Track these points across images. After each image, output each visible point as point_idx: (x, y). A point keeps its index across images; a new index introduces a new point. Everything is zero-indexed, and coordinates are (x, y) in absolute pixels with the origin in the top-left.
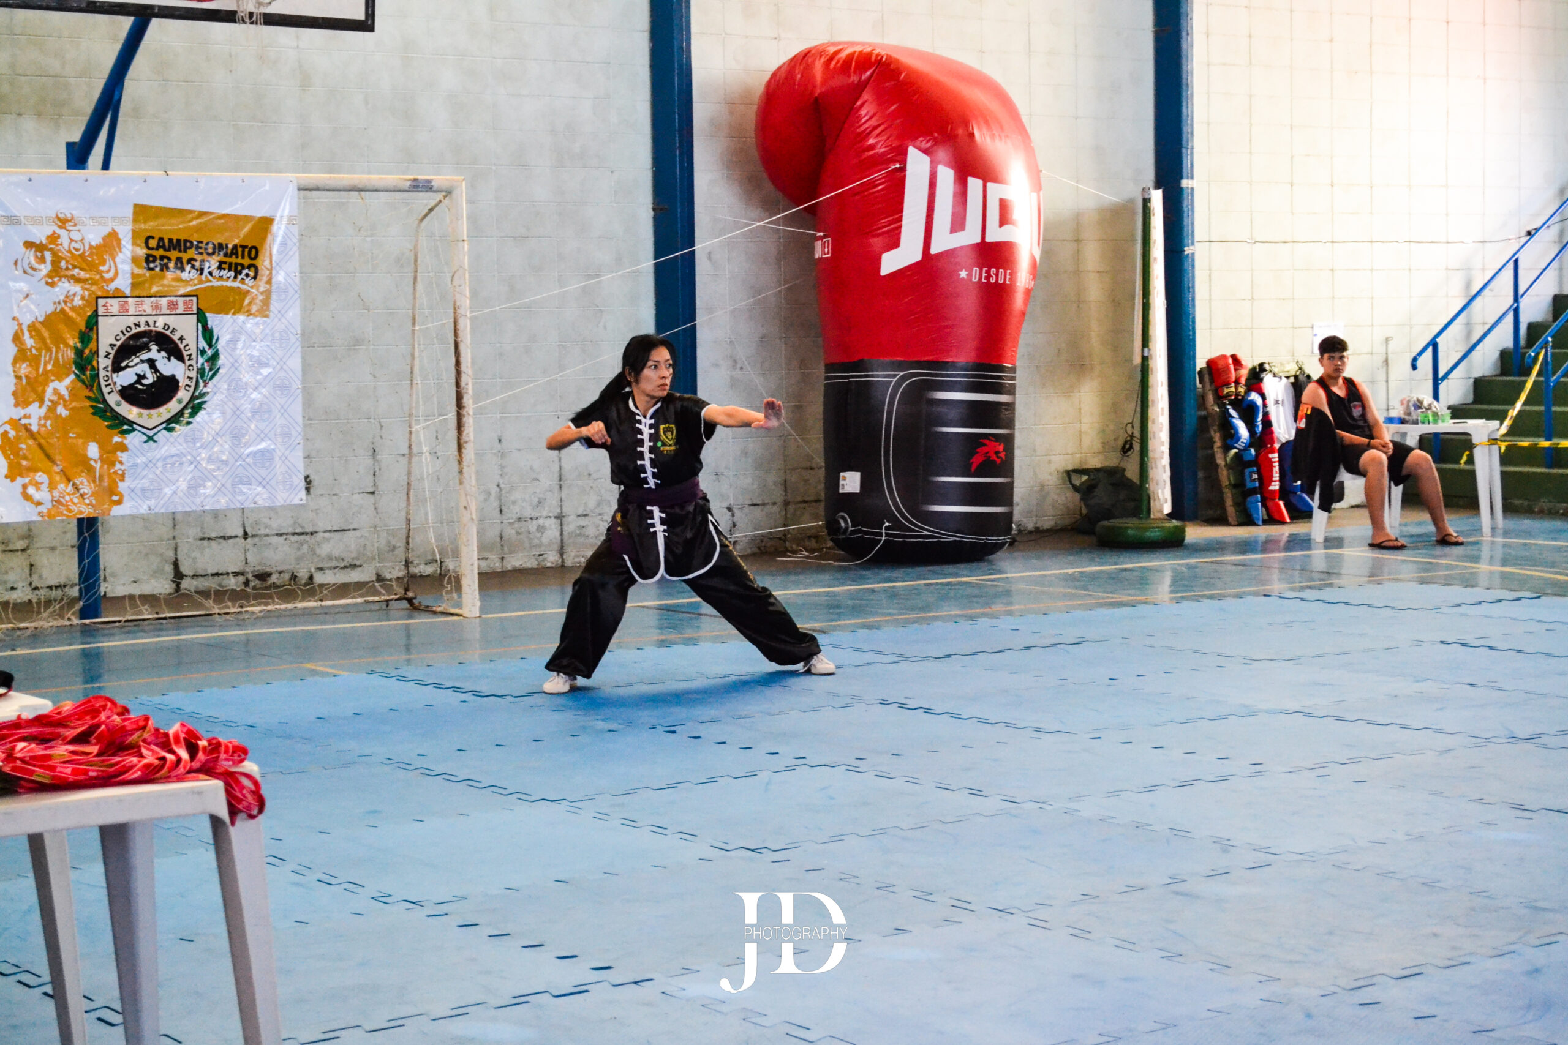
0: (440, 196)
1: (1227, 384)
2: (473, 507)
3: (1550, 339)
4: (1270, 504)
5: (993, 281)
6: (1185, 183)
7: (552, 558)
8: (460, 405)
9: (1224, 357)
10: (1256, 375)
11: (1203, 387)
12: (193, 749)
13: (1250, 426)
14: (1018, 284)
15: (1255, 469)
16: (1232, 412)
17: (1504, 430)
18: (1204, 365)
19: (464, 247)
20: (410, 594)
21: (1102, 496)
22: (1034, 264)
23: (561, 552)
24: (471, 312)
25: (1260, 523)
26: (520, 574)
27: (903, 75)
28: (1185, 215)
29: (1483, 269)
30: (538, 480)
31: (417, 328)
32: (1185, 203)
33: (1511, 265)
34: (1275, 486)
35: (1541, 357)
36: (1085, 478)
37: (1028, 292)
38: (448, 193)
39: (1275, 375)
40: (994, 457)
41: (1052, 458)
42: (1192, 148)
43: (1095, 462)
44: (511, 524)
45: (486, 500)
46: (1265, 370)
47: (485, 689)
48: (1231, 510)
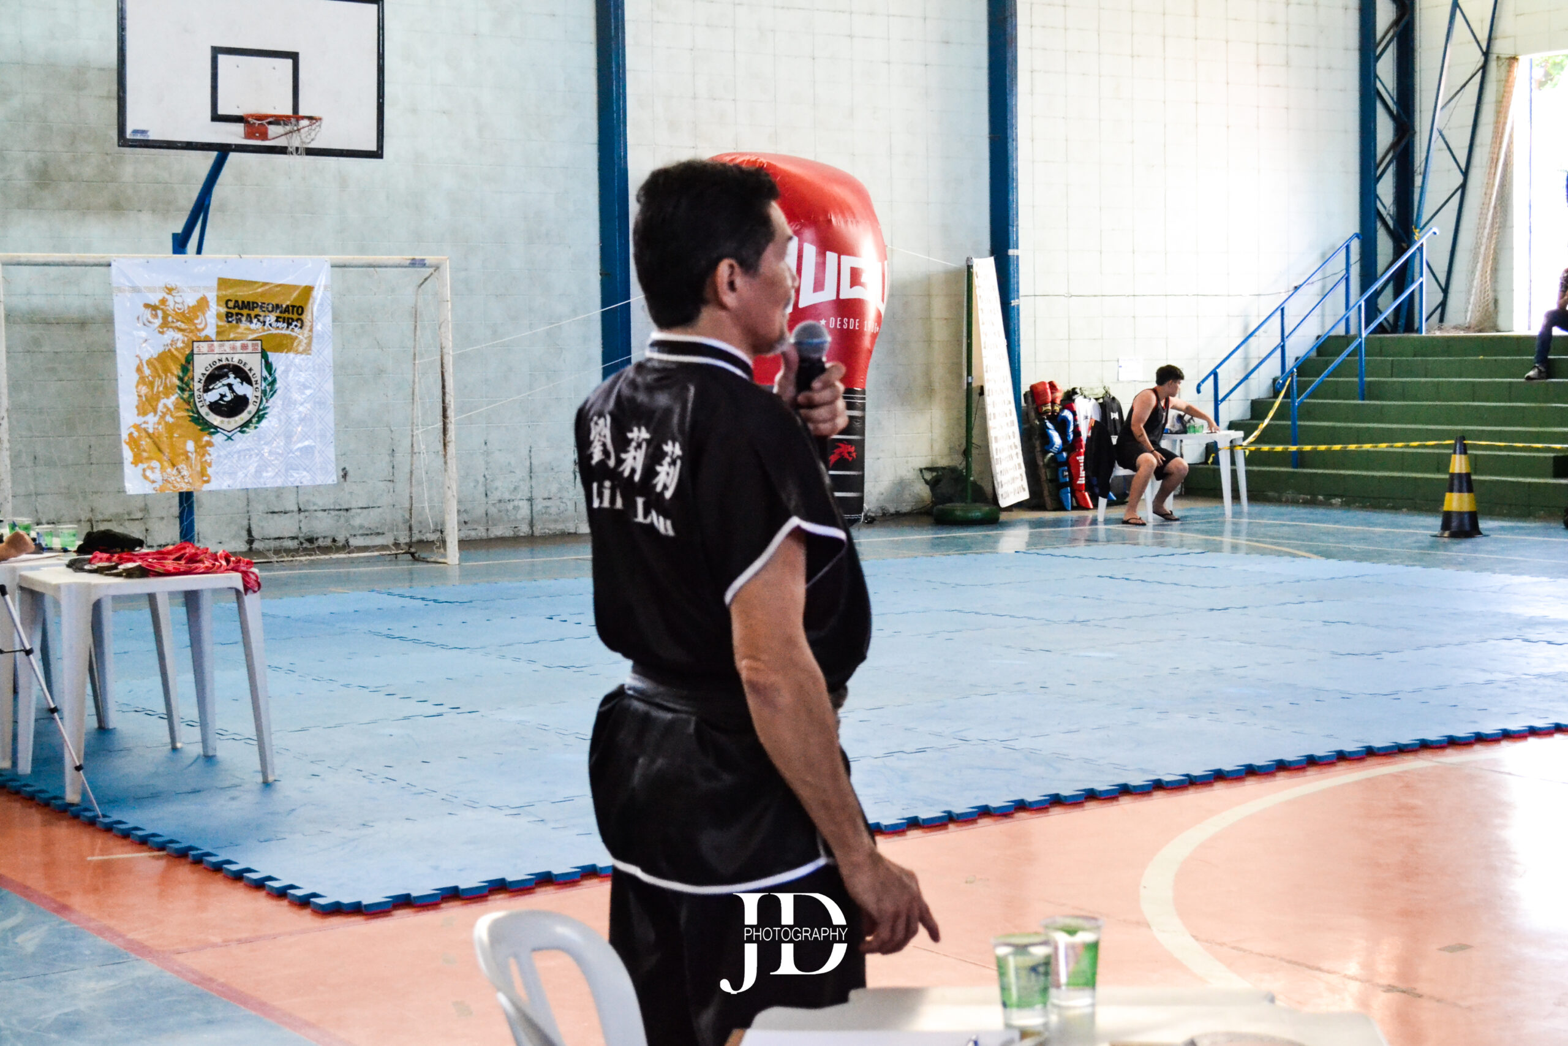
0: (431, 270)
1: (1045, 404)
2: (454, 487)
3: (1295, 370)
4: (1078, 495)
5: (845, 327)
6: (1011, 252)
7: (524, 529)
8: (445, 416)
9: (1043, 383)
10: (1070, 396)
11: (1027, 406)
12: (228, 561)
13: (1063, 434)
14: (865, 329)
15: (1066, 468)
16: (1049, 425)
17: (1251, 439)
18: (1028, 389)
19: (448, 306)
20: (413, 550)
21: (945, 488)
22: (879, 316)
23: (531, 525)
24: (453, 351)
25: (1070, 509)
26: (501, 540)
27: (779, 178)
28: (1012, 276)
29: (1258, 316)
30: (513, 472)
31: (417, 362)
32: (1011, 268)
33: (1279, 312)
34: (1082, 481)
35: (1287, 383)
36: (934, 474)
37: (874, 336)
38: (437, 268)
39: (1085, 397)
40: (847, 456)
41: (910, 459)
42: (1017, 226)
43: (943, 462)
44: (494, 504)
45: (475, 486)
46: (1076, 393)
47: (442, 599)
48: (1048, 501)
